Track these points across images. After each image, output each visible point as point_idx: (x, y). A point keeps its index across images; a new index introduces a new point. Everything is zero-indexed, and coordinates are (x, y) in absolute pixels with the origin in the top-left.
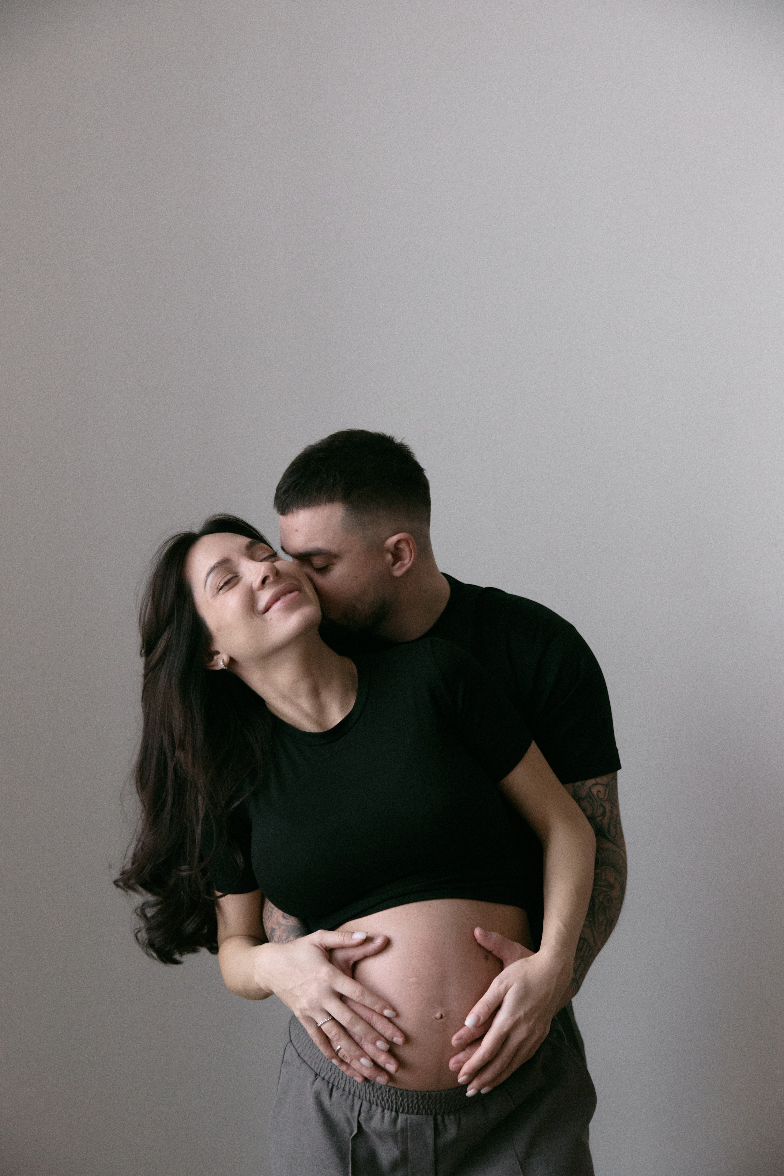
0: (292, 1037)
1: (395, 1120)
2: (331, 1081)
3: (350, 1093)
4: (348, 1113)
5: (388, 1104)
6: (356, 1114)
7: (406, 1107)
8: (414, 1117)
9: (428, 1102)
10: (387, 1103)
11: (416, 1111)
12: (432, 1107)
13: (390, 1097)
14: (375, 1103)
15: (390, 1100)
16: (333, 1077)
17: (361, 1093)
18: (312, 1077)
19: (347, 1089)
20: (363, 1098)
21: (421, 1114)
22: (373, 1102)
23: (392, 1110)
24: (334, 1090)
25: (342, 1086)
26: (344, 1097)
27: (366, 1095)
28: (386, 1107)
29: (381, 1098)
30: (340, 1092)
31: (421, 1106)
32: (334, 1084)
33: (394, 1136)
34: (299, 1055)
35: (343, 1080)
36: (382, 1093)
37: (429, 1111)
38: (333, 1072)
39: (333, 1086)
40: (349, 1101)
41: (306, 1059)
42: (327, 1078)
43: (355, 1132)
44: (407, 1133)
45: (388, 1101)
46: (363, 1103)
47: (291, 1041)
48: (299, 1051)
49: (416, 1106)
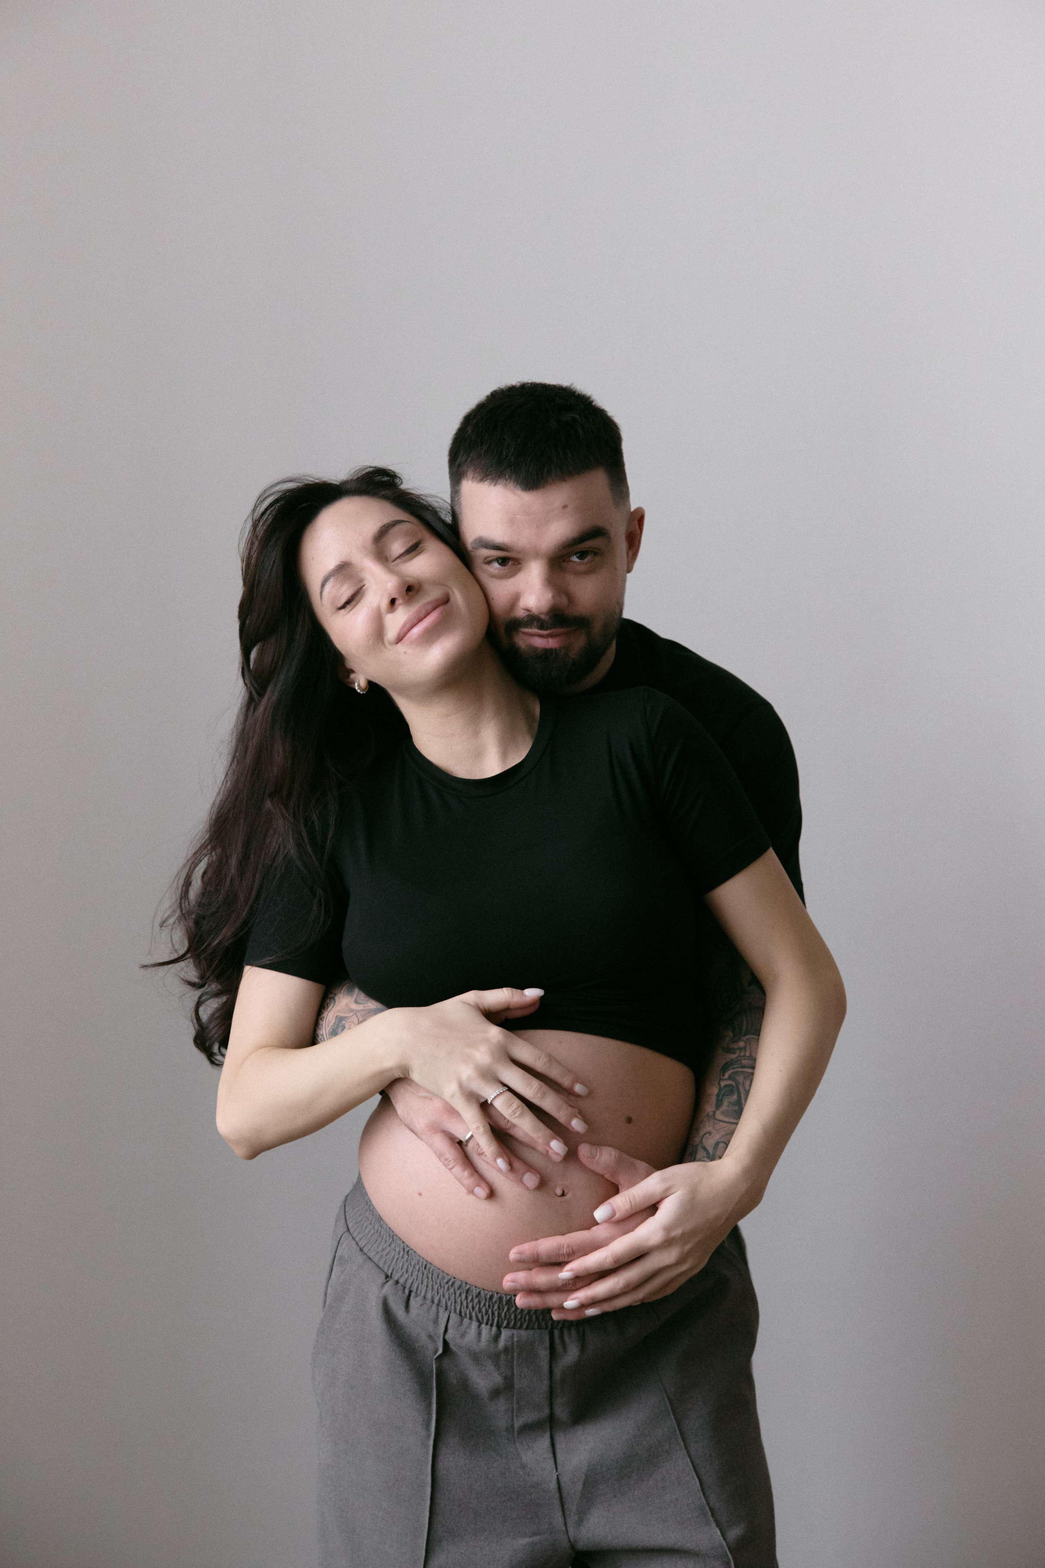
0: (350, 1226)
1: (496, 1338)
2: (408, 1286)
3: (433, 1302)
4: (431, 1328)
5: (487, 1316)
6: (442, 1329)
7: (512, 1320)
8: (523, 1333)
10: (486, 1314)
11: (525, 1325)
13: (491, 1307)
14: (468, 1316)
15: (490, 1311)
16: (410, 1281)
17: (449, 1304)
18: (380, 1279)
19: (429, 1296)
20: (451, 1309)
21: (533, 1328)
22: (466, 1315)
23: (492, 1325)
24: (412, 1298)
25: (423, 1294)
26: (425, 1307)
27: (455, 1306)
28: (483, 1321)
29: (477, 1308)
30: (419, 1299)
31: (534, 1317)
32: (411, 1289)
33: (495, 1357)
34: (361, 1250)
35: (423, 1286)
36: (479, 1302)
37: (543, 1323)
38: (410, 1272)
39: (410, 1292)
40: (432, 1313)
41: (371, 1255)
42: (402, 1281)
43: (440, 1351)
44: (514, 1354)
45: (487, 1312)
46: (451, 1316)
47: (348, 1230)
48: (362, 1244)
49: (527, 1318)
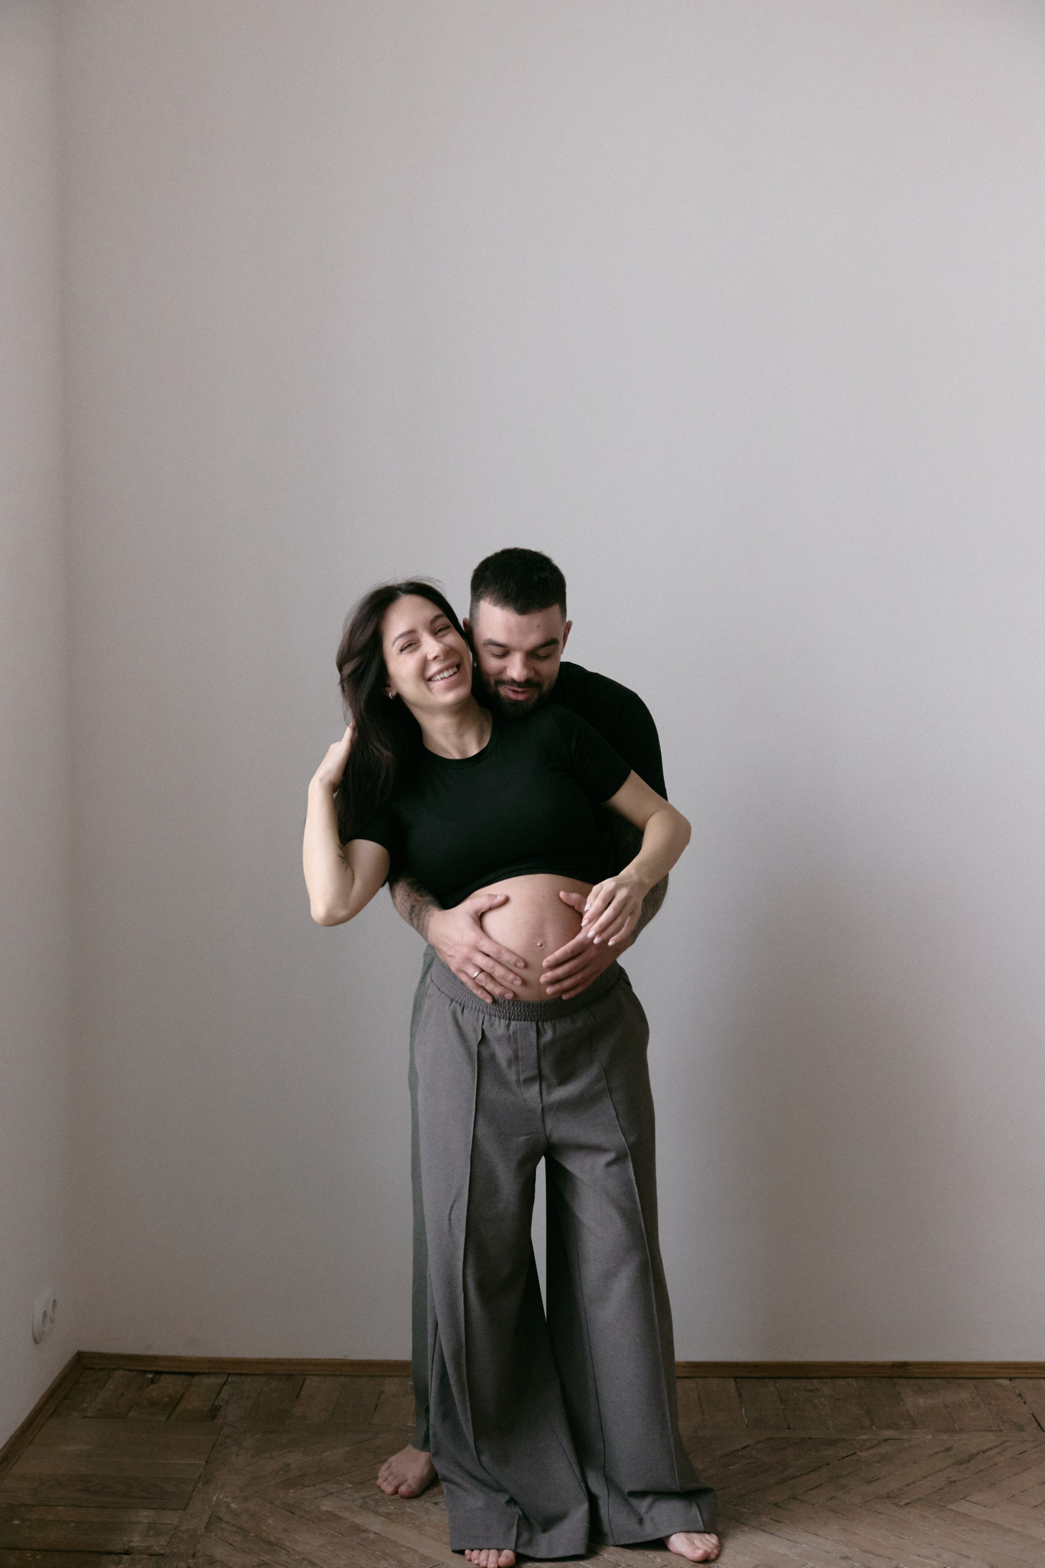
0: (433, 978)
1: (508, 1026)
2: (463, 1003)
3: (476, 1010)
4: (475, 1024)
5: (503, 1015)
6: (481, 1023)
7: (516, 1015)
8: (522, 1023)
9: (532, 1010)
11: (523, 1019)
12: (535, 1014)
13: (505, 1010)
14: (494, 1016)
16: (464, 1001)
17: (484, 1009)
18: (449, 1002)
19: (474, 1007)
20: (485, 1014)
21: (527, 1021)
22: (493, 1014)
23: (506, 1019)
24: (465, 1009)
25: (471, 1005)
26: (472, 1012)
27: (487, 1012)
28: (502, 1018)
29: (498, 1012)
30: (469, 1008)
31: (527, 1014)
33: (508, 1039)
34: (440, 989)
35: (471, 1001)
36: (499, 1006)
37: (532, 1017)
38: (464, 996)
39: (464, 1006)
40: (475, 1016)
41: (444, 991)
42: (459, 1001)
43: (480, 1038)
44: (517, 1032)
45: (503, 1012)
46: (485, 1017)
47: (432, 981)
48: (439, 986)
49: (524, 1013)
